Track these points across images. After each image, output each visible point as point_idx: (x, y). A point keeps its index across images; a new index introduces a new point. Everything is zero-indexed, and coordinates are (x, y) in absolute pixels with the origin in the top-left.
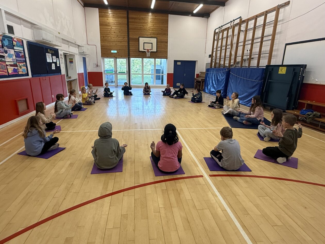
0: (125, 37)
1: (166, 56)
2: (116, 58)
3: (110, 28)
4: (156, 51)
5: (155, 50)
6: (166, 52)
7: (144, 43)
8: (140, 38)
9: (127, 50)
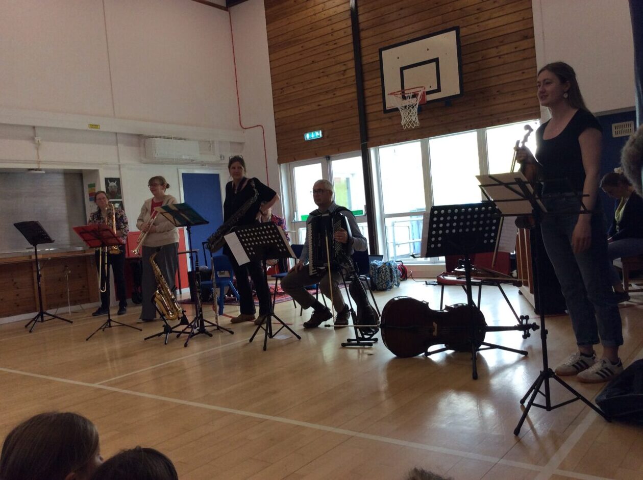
0: (344, 68)
2: (329, 158)
3: (301, 49)
4: (458, 92)
5: (451, 87)
7: (402, 69)
8: (384, 53)
9: (356, 120)
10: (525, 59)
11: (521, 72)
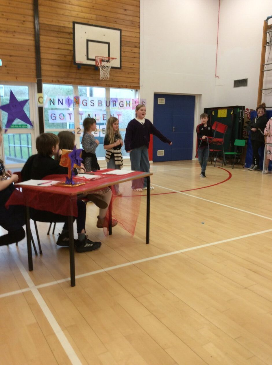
0: (24, 19)
1: (136, 80)
4: (119, 66)
5: (116, 62)
6: (136, 71)
7: (88, 41)
8: (76, 25)
9: (33, 60)
10: (134, 57)
11: (133, 63)
